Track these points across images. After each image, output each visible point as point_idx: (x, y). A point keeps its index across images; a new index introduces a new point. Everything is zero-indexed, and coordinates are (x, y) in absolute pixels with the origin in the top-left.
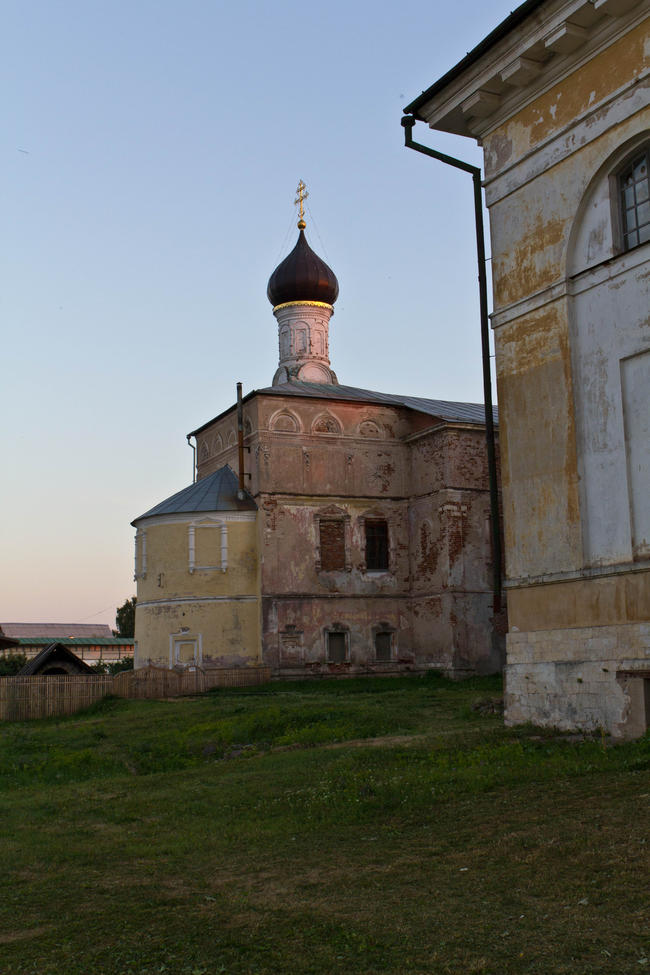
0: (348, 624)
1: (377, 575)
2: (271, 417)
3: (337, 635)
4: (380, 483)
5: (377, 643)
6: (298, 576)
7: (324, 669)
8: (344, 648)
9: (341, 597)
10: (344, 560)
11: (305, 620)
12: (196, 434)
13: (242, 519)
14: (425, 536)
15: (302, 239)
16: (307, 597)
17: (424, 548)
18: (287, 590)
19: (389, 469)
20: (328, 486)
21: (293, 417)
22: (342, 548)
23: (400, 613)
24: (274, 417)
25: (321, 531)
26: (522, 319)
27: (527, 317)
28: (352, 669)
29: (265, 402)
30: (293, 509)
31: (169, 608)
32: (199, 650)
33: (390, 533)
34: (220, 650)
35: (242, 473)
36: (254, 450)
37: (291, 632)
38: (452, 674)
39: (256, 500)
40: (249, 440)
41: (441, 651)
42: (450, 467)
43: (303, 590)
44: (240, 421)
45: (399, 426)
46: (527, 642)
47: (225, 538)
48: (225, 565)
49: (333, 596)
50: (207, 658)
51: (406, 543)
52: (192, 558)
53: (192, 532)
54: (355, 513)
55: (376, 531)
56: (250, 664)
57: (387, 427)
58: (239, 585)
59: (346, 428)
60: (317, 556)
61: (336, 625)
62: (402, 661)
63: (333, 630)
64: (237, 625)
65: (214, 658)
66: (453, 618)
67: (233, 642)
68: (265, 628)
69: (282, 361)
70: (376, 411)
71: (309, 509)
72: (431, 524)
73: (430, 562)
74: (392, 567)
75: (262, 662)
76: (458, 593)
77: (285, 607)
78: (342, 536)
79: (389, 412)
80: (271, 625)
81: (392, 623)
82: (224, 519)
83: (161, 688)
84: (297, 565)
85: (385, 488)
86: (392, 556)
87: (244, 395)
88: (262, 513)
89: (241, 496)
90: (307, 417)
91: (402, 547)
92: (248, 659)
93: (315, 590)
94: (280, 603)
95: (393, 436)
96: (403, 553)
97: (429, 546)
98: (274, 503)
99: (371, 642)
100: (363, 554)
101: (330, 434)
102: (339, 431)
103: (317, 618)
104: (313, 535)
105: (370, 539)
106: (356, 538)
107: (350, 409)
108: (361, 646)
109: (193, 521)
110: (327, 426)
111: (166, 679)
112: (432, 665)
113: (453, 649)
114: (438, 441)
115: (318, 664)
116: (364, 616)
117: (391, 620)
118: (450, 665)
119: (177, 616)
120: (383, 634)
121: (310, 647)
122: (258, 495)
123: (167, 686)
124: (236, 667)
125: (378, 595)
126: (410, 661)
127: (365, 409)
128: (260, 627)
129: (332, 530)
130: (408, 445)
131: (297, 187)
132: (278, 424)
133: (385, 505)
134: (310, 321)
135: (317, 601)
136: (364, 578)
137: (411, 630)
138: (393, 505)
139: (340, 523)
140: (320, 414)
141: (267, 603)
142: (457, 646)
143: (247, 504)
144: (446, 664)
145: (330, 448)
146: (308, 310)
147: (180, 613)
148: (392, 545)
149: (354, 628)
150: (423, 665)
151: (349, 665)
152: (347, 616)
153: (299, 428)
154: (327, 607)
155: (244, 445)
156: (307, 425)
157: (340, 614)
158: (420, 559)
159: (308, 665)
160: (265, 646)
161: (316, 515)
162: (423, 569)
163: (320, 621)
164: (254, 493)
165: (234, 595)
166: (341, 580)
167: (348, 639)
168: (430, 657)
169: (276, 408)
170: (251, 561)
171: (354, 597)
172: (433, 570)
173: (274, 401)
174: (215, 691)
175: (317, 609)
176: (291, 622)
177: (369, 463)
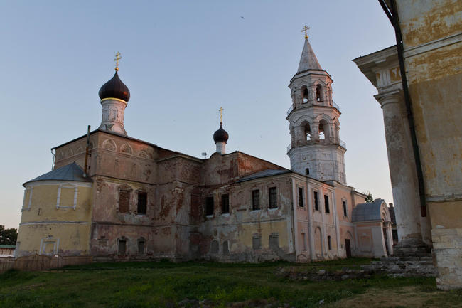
0: (127, 237)
1: (141, 216)
2: (104, 141)
3: (123, 242)
4: (145, 177)
5: (139, 247)
6: (108, 214)
7: (116, 257)
8: (125, 248)
9: (126, 225)
10: (128, 208)
11: (110, 234)
12: (56, 148)
13: (85, 185)
14: (163, 200)
15: (116, 74)
16: (112, 224)
17: (163, 206)
18: (103, 220)
19: (149, 172)
20: (125, 176)
21: (112, 143)
22: (128, 203)
23: (149, 233)
24: (105, 142)
25: (121, 195)
26: (434, 51)
27: (440, 50)
28: (128, 258)
29: (102, 135)
30: (109, 184)
31: (42, 225)
32: (57, 247)
33: (148, 199)
34: (68, 247)
35: (86, 166)
36: (93, 156)
37: (103, 239)
38: (174, 261)
39: (93, 178)
40: (91, 151)
41: (169, 250)
42: (178, 173)
43: (110, 220)
44: (88, 142)
45: (155, 154)
46: (456, 235)
47: (76, 193)
48: (75, 206)
49: (122, 224)
50: (61, 251)
51: (153, 203)
52: (58, 201)
53: (60, 189)
54: (135, 188)
55: (142, 197)
56: (82, 254)
57: (150, 154)
58: (81, 217)
59: (135, 152)
60: (117, 206)
61: (123, 237)
62: (148, 255)
63: (121, 239)
64: (78, 236)
65: (64, 250)
66: (176, 236)
67: (75, 243)
68: (92, 237)
69: (103, 121)
70: (146, 147)
71: (116, 184)
72: (167, 196)
73: (165, 212)
74: (147, 213)
75: (89, 253)
76: (178, 225)
77: (102, 228)
78: (129, 198)
79: (151, 148)
80: (94, 236)
81: (146, 238)
82: (77, 185)
83: (40, 265)
84: (109, 209)
85: (147, 179)
86: (148, 209)
87: (91, 131)
88: (95, 183)
89: (85, 176)
90: (119, 145)
91: (152, 205)
92: (82, 251)
93: (115, 221)
94: (100, 226)
95: (151, 158)
96: (152, 207)
97: (165, 205)
98: (101, 180)
99: (136, 246)
100: (136, 207)
101: (127, 154)
102: (131, 153)
103: (115, 234)
104: (117, 196)
105: (139, 200)
106: (134, 199)
107: (136, 144)
108: (132, 247)
109: (61, 185)
110: (127, 150)
111: (43, 260)
112: (163, 256)
113: (175, 249)
114: (173, 162)
115: (114, 255)
116: (134, 234)
117: (145, 236)
118: (173, 257)
119: (46, 230)
120: (141, 242)
121: (111, 247)
122: (95, 176)
123: (43, 264)
124: (75, 255)
125: (141, 225)
126: (151, 255)
127: (143, 145)
128: (89, 236)
129: (125, 194)
130: (157, 163)
131: (116, 54)
132: (106, 146)
133: (147, 186)
134: (118, 107)
135: (115, 226)
136: (136, 217)
137: (153, 241)
138: (151, 187)
139: (128, 192)
140: (124, 144)
141: (94, 226)
142: (177, 248)
143: (88, 179)
144: (172, 256)
145: (127, 159)
146: (117, 102)
147: (48, 227)
148: (148, 203)
149: (130, 239)
150: (158, 256)
151: (126, 256)
152: (128, 233)
153: (115, 149)
154: (120, 229)
155: (89, 153)
156: (119, 148)
157: (125, 232)
158: (160, 211)
159: (109, 255)
160: (91, 245)
161: (119, 187)
162: (161, 215)
163: (116, 235)
164: (91, 175)
165: (78, 221)
166: (126, 217)
167: (127, 243)
168: (163, 253)
169: (106, 139)
170: (88, 206)
171: (131, 225)
172: (166, 215)
173: (106, 135)
174: (67, 267)
175: (115, 229)
176: (103, 235)
177: (141, 168)
